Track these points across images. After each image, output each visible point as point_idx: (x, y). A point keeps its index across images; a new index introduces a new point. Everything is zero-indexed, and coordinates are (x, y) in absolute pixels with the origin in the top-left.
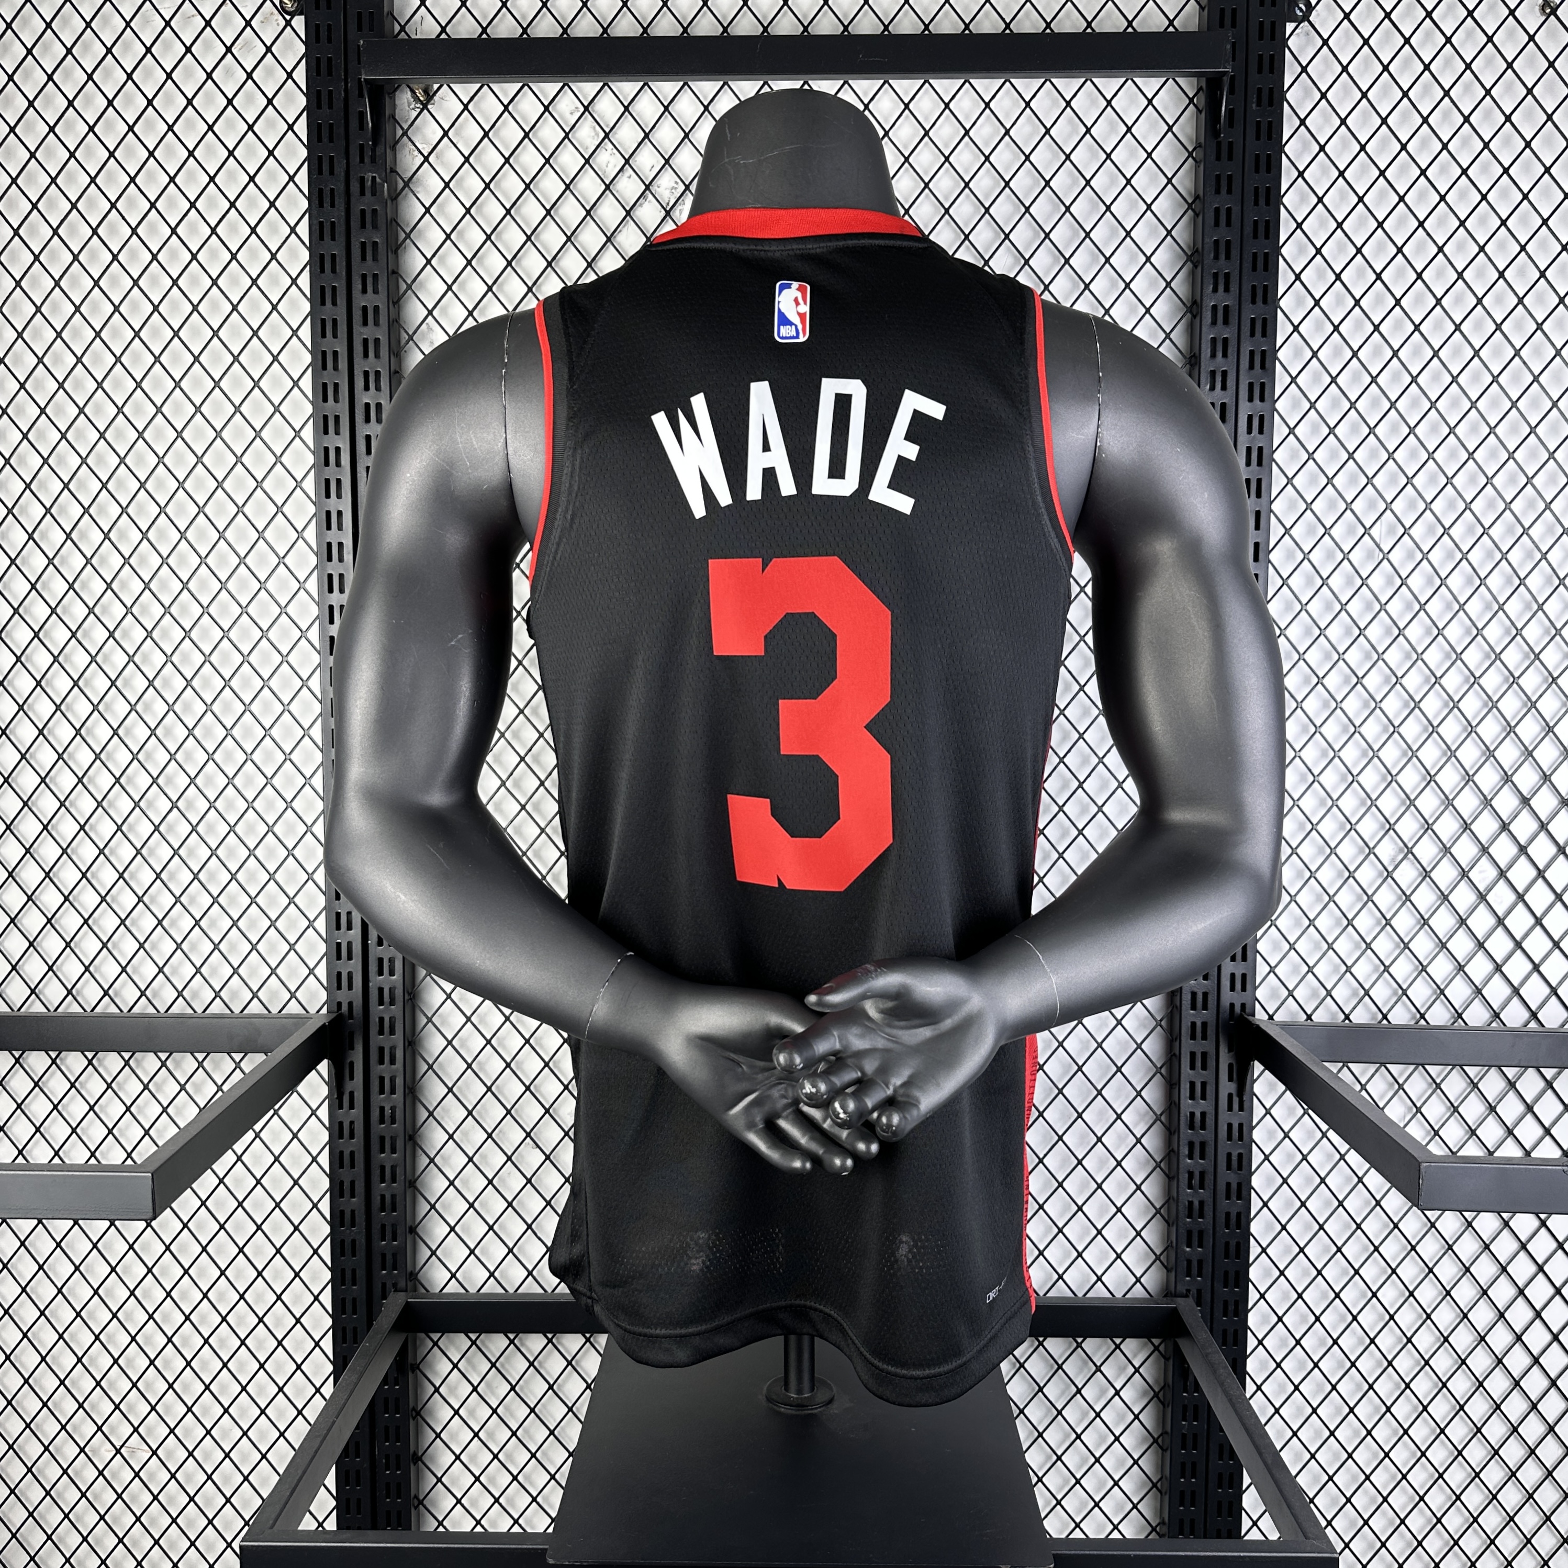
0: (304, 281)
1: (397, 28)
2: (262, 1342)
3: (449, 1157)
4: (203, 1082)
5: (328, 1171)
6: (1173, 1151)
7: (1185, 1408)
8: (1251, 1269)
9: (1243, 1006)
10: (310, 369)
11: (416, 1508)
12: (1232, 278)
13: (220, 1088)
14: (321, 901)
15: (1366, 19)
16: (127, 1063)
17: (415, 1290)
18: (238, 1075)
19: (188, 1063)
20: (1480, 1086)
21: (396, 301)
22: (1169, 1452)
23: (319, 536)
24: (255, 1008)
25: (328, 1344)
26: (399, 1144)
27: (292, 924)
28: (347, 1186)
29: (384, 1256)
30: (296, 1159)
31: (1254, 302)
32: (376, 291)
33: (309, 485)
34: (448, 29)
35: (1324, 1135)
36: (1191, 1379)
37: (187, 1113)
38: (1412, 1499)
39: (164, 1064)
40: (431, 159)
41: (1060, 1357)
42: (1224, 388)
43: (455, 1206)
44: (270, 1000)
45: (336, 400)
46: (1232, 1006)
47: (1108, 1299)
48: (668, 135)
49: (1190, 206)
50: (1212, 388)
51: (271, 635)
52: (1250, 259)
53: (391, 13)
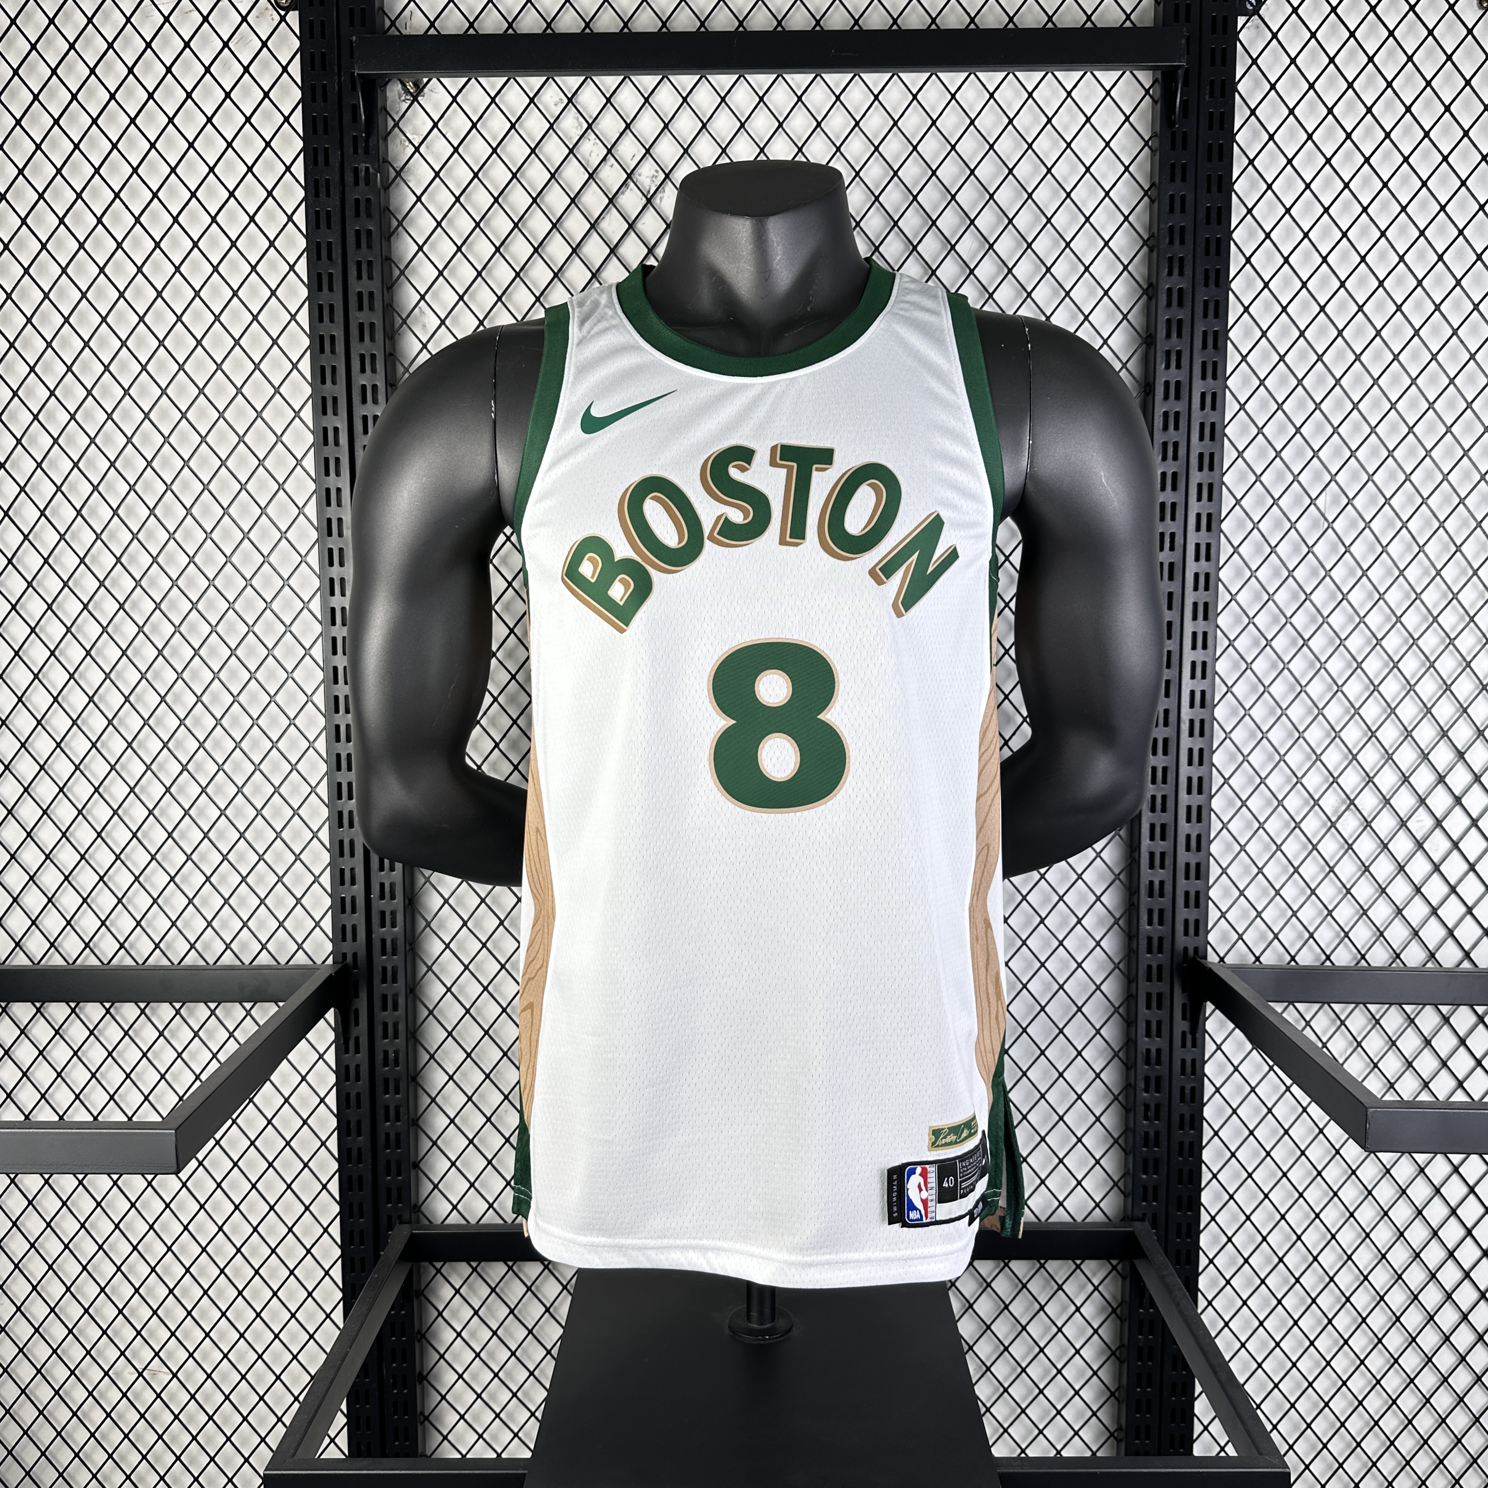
0: (302, 268)
1: (388, 23)
2: (275, 1272)
3: (450, 1097)
4: (216, 1029)
5: (335, 1111)
6: (1130, 1085)
7: (1141, 1323)
8: (1203, 1193)
9: (1196, 949)
10: (309, 352)
11: (422, 1423)
12: (1186, 262)
13: (231, 1035)
14: (326, 857)
15: (1313, 14)
16: (143, 1012)
17: (418, 1221)
18: (249, 1024)
19: (201, 1011)
20: (1416, 1021)
21: (390, 285)
22: (1126, 1364)
23: (320, 512)
24: (264, 959)
25: (337, 1273)
26: (403, 1085)
27: (299, 880)
28: (353, 1125)
29: (389, 1190)
30: (304, 1100)
31: (1206, 285)
32: (370, 278)
33: (309, 463)
34: (436, 25)
35: (1271, 1069)
36: (1147, 1296)
37: (200, 1057)
38: (1351, 1404)
39: (178, 1012)
40: (422, 150)
41: (1025, 1276)
42: (1178, 366)
43: (455, 1143)
44: (278, 952)
45: (334, 382)
46: (1186, 949)
47: (1069, 1223)
48: (648, 125)
49: (1146, 193)
50: (1168, 367)
51: (274, 606)
52: (1203, 244)
53: (382, 9)
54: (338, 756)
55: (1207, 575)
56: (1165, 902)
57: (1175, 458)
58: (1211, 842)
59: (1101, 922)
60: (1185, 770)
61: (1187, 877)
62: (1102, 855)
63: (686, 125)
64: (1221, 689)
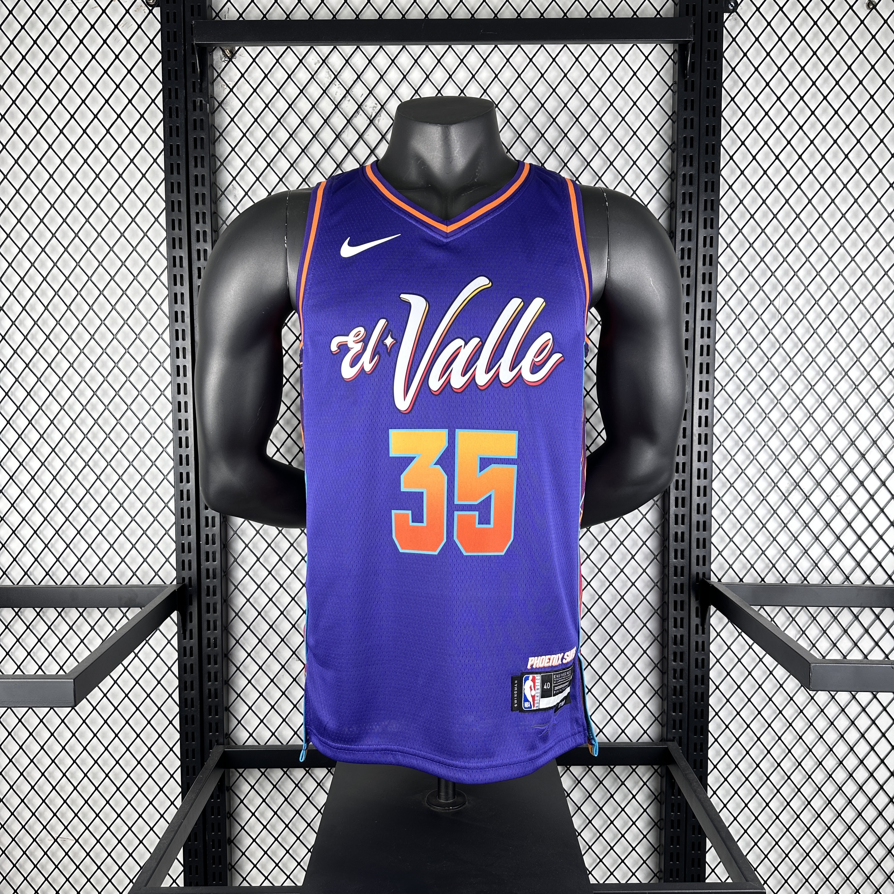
0: (161, 160)
1: (214, 14)
2: (140, 775)
3: (248, 667)
4: (104, 625)
5: (177, 676)
6: (665, 657)
7: (673, 805)
8: (710, 724)
9: (704, 574)
10: (165, 211)
11: (230, 870)
12: (694, 159)
13: (114, 628)
14: (173, 519)
15: (769, 11)
16: (60, 614)
17: (229, 743)
18: (125, 621)
19: (96, 613)
20: (838, 618)
21: (214, 172)
22: (664, 831)
23: (170, 307)
24: (134, 581)
25: (178, 776)
26: (219, 659)
27: (155, 532)
28: (188, 684)
29: (210, 724)
30: (159, 669)
31: (706, 172)
32: (203, 166)
33: (165, 278)
34: (243, 15)
35: (750, 647)
36: (676, 788)
37: (95, 643)
38: (802, 855)
39: (81, 614)
40: (234, 90)
41: (601, 777)
43: (251, 695)
44: (143, 577)
45: (180, 229)
46: (698, 574)
47: (628, 743)
48: (371, 77)
49: (670, 117)
50: (683, 221)
51: (142, 365)
52: (705, 148)
53: (211, 6)
54: (181, 456)
55: (708, 347)
56: (685, 545)
57: (688, 276)
58: (712, 508)
59: (646, 558)
60: (696, 465)
61: (698, 530)
62: (646, 516)
63: (393, 76)
64: (717, 416)
